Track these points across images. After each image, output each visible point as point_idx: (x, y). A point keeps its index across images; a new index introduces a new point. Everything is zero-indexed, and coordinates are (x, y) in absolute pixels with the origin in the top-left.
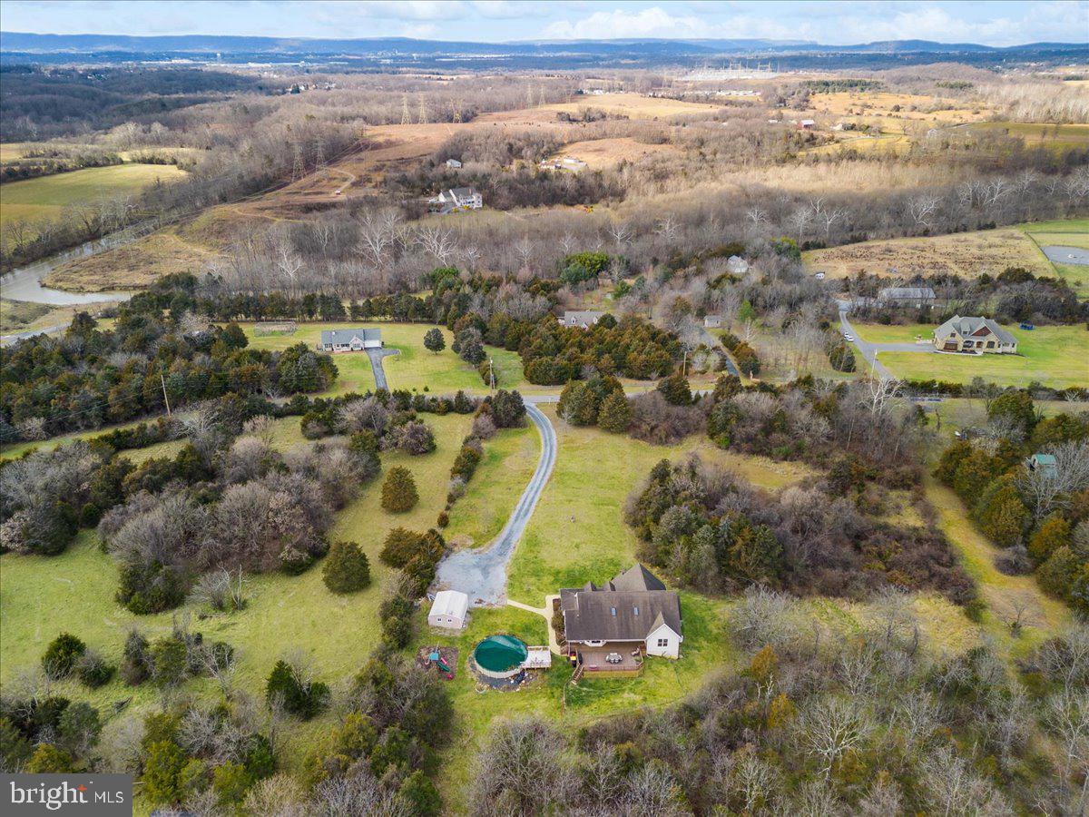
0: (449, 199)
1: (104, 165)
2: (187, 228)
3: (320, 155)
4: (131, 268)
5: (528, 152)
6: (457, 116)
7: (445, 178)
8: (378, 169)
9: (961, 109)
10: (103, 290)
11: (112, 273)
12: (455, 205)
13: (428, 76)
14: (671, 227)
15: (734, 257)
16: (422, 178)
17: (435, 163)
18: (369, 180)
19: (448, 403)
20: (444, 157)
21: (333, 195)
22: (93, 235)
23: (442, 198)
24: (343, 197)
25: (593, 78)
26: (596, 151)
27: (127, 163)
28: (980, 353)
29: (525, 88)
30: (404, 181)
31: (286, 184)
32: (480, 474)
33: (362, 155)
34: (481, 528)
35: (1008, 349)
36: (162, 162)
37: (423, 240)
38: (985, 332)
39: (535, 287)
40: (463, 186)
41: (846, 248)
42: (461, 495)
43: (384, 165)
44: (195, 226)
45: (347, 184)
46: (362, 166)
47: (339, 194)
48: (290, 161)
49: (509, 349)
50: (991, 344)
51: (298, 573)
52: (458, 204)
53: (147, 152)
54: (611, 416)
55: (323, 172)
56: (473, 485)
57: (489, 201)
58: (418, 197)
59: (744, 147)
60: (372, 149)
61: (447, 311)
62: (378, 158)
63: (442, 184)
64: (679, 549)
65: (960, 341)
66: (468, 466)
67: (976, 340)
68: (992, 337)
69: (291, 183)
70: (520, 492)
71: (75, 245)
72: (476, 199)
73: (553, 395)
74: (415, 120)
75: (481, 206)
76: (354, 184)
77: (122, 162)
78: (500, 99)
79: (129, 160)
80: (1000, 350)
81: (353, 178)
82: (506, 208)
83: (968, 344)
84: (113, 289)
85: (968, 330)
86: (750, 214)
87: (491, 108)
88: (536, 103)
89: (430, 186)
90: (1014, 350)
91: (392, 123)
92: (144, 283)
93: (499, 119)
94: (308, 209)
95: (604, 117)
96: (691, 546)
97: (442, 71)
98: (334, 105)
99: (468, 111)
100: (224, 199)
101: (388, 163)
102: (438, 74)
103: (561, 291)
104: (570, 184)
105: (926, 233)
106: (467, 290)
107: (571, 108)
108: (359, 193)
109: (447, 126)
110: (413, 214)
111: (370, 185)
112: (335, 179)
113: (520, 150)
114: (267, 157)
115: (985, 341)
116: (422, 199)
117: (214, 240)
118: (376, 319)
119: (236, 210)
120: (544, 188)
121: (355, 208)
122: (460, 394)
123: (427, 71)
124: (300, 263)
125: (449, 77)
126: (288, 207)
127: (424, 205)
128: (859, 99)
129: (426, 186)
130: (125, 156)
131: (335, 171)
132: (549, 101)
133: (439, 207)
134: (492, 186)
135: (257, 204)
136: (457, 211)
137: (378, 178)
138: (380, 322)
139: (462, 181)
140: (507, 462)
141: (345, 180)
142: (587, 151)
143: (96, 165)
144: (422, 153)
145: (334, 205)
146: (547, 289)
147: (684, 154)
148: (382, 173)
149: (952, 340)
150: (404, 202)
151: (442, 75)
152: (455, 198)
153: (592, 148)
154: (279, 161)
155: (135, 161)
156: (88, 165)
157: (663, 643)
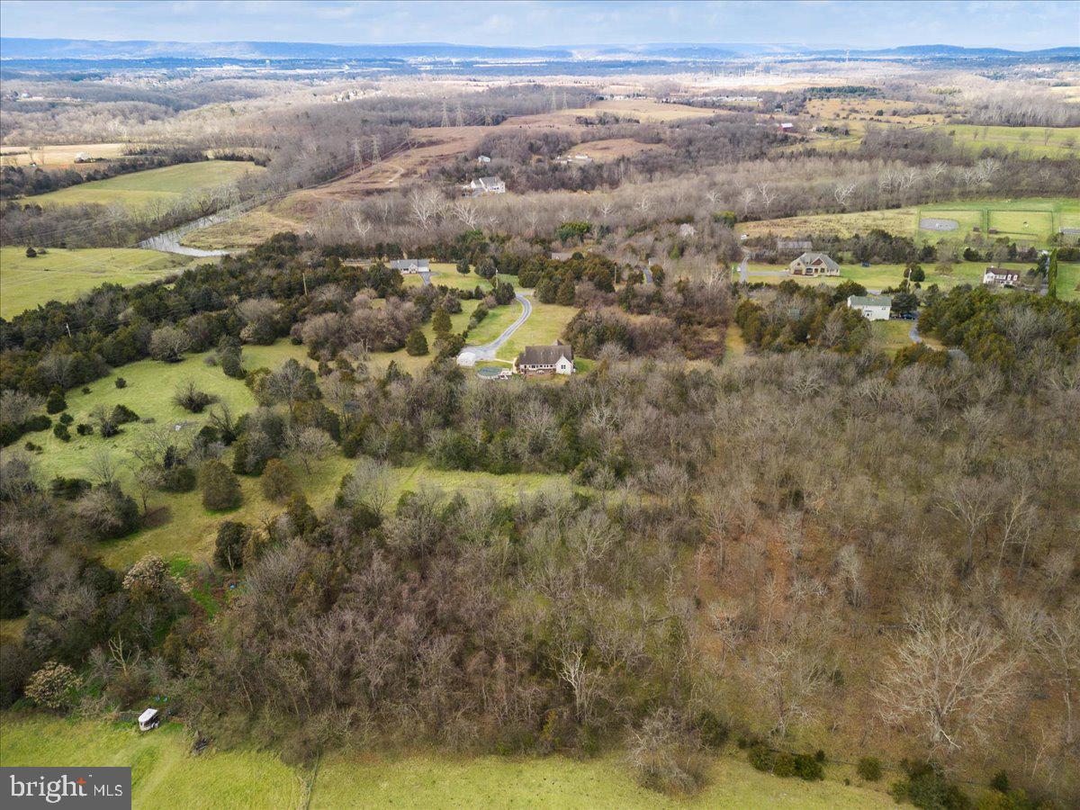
0: (479, 186)
2: (276, 207)
3: (376, 152)
4: (242, 234)
5: (545, 149)
6: (489, 119)
7: (476, 170)
8: (422, 164)
9: (936, 113)
10: (225, 248)
12: (484, 190)
13: (465, 82)
14: (646, 205)
15: (685, 225)
16: (458, 170)
17: (469, 158)
18: (415, 173)
19: (470, 293)
20: (476, 154)
21: (387, 183)
22: (207, 212)
23: (473, 185)
24: (395, 185)
25: (617, 84)
26: (602, 149)
27: (212, 160)
28: (816, 275)
29: (551, 94)
30: (443, 171)
31: (347, 176)
32: (485, 321)
33: (408, 152)
34: (485, 339)
35: (834, 273)
36: (240, 159)
37: (457, 212)
38: (818, 262)
39: (536, 240)
40: (489, 175)
41: (775, 221)
42: (475, 327)
43: (427, 161)
44: (283, 205)
45: (397, 175)
46: (409, 161)
47: (392, 182)
48: (351, 157)
49: (512, 274)
50: (823, 270)
51: (392, 351)
52: (487, 190)
53: (228, 151)
54: (563, 295)
55: (378, 164)
56: (481, 324)
57: (510, 187)
58: (454, 184)
59: (724, 145)
60: (418, 147)
61: (473, 254)
62: (423, 154)
63: (474, 175)
64: (581, 339)
65: (803, 268)
66: (480, 316)
67: (814, 268)
68: (823, 266)
69: (351, 174)
70: (507, 327)
71: (194, 219)
72: (500, 186)
73: (531, 292)
74: (453, 124)
75: (504, 191)
76: (403, 176)
77: (207, 159)
78: (528, 104)
79: (212, 157)
80: (828, 274)
81: (403, 171)
82: (523, 193)
83: (809, 270)
84: (233, 247)
85: (809, 261)
86: (708, 196)
87: (520, 112)
88: (560, 107)
89: (464, 176)
90: (838, 274)
91: (433, 126)
92: (255, 242)
93: (526, 123)
94: (369, 193)
95: (617, 121)
96: (586, 337)
97: (478, 78)
98: (382, 110)
99: (498, 116)
100: (301, 187)
101: (430, 159)
102: (475, 80)
103: (553, 244)
104: (575, 174)
105: (843, 211)
106: (487, 241)
107: (590, 113)
108: (409, 181)
109: (480, 128)
110: (451, 196)
111: (415, 176)
112: (387, 171)
113: (539, 149)
114: (331, 154)
115: (819, 268)
116: (457, 186)
117: (298, 215)
119: (312, 194)
120: (555, 178)
121: (406, 192)
122: (478, 287)
123: (465, 77)
124: (369, 226)
125: (485, 84)
126: (353, 192)
127: (460, 190)
128: (849, 104)
129: (462, 177)
130: (210, 154)
131: (386, 165)
132: (572, 105)
133: (471, 192)
134: (513, 176)
135: (329, 190)
136: (484, 195)
137: (423, 170)
139: (490, 172)
140: (502, 317)
141: (395, 172)
142: (594, 149)
143: (188, 161)
144: (457, 151)
145: (389, 190)
146: (543, 242)
147: (674, 151)
148: (425, 167)
149: (799, 267)
150: (444, 188)
151: (479, 81)
152: (483, 185)
153: (599, 147)
154: (342, 157)
155: (218, 158)
156: (181, 161)
157: (563, 367)
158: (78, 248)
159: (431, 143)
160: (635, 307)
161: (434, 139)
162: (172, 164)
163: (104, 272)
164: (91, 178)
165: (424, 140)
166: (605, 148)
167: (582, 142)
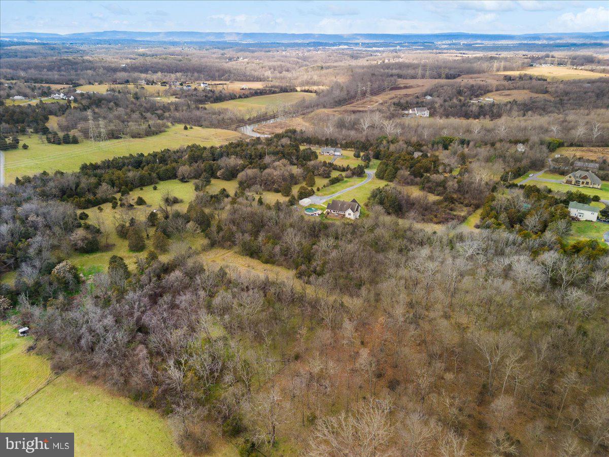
0: (414, 112)
1: (290, 92)
2: (306, 116)
3: (368, 91)
7: (418, 103)
8: (393, 98)
11: (275, 129)
12: (416, 115)
15: (520, 144)
16: (408, 102)
17: (420, 97)
18: (387, 103)
20: (425, 94)
22: (276, 117)
23: (411, 111)
26: (505, 95)
27: (299, 92)
31: (353, 103)
32: (336, 184)
34: (327, 193)
36: (311, 92)
38: (585, 177)
40: (421, 107)
42: (327, 187)
44: (310, 116)
45: (377, 104)
46: (387, 97)
48: (356, 93)
50: (587, 183)
52: (417, 115)
53: (306, 88)
55: (369, 98)
56: (331, 186)
57: (432, 115)
58: (400, 110)
60: (397, 89)
62: (395, 94)
63: (414, 106)
65: (574, 180)
66: (336, 181)
67: (581, 180)
70: (345, 189)
71: (268, 119)
72: (426, 113)
74: (423, 77)
75: (428, 116)
76: (380, 104)
77: (297, 91)
80: (591, 186)
81: (381, 101)
83: (576, 182)
85: (579, 176)
86: (553, 128)
88: (498, 70)
95: (531, 79)
99: (455, 74)
100: (324, 107)
102: (464, 53)
110: (392, 117)
112: (373, 101)
114: (348, 91)
115: (585, 181)
116: (402, 111)
117: (313, 121)
118: (348, 149)
119: (326, 111)
123: (459, 52)
127: (401, 114)
130: (298, 89)
131: (375, 98)
133: (407, 115)
134: (435, 108)
135: (335, 109)
136: (415, 117)
137: (391, 102)
138: (350, 150)
139: (424, 105)
140: (349, 183)
141: (377, 102)
142: (500, 95)
143: (287, 92)
144: (416, 92)
146: (419, 145)
147: (552, 99)
148: (394, 100)
149: (570, 179)
151: (467, 54)
152: (416, 112)
153: (504, 94)
154: (352, 93)
155: (302, 91)
156: (284, 92)
157: (350, 214)
158: (207, 127)
159: (406, 87)
160: (427, 188)
161: (408, 85)
162: (279, 93)
163: (208, 139)
164: (240, 97)
165: (402, 86)
166: (508, 95)
167: (496, 91)
